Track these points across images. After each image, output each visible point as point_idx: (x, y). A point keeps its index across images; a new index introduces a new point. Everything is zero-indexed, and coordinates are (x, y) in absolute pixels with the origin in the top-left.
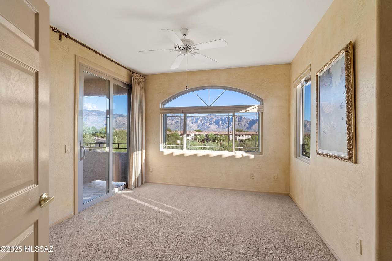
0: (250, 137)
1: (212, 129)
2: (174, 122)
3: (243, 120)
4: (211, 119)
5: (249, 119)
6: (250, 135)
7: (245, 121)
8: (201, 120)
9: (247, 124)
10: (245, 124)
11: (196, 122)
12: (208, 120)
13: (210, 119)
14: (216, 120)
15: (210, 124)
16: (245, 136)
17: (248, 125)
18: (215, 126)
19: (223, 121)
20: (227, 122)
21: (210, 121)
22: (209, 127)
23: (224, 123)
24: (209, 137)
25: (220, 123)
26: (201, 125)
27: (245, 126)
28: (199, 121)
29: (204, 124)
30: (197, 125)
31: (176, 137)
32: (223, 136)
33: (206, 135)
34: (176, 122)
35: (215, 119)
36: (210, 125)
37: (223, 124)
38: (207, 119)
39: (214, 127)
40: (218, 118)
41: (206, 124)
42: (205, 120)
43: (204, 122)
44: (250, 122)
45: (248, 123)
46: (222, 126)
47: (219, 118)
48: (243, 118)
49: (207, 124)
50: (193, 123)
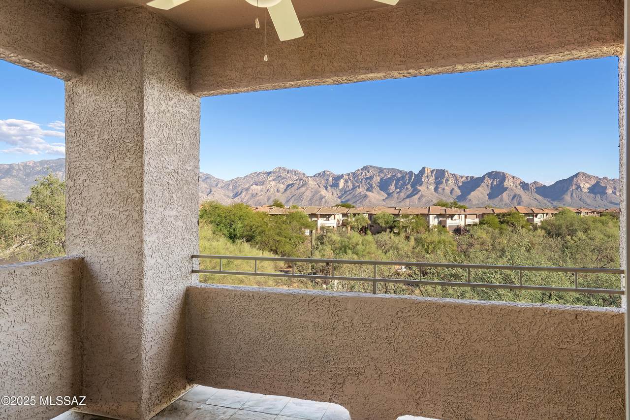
0: (477, 220)
1: (373, 200)
2: (282, 186)
3: (447, 180)
4: (371, 178)
5: (462, 177)
6: (477, 216)
7: (451, 181)
8: (346, 181)
9: (456, 189)
10: (453, 189)
11: (335, 185)
12: (362, 180)
13: (366, 179)
14: (381, 179)
15: (368, 190)
16: (465, 217)
17: (458, 192)
18: (378, 193)
19: (398, 181)
20: (408, 183)
21: (369, 183)
22: (366, 196)
23: (401, 186)
24: (379, 221)
25: (392, 187)
26: (346, 192)
27: (451, 193)
28: (341, 183)
29: (353, 189)
30: (337, 192)
31: (302, 221)
32: (413, 219)
33: (370, 215)
34: (288, 186)
35: (379, 179)
36: (368, 193)
37: (398, 190)
38: (360, 177)
39: (377, 196)
40: (386, 175)
41: (359, 190)
42: (356, 181)
43: (354, 185)
44: (464, 183)
45: (459, 187)
46: (396, 195)
47: (389, 176)
48: (446, 175)
49: (361, 190)
50: (326, 188)
